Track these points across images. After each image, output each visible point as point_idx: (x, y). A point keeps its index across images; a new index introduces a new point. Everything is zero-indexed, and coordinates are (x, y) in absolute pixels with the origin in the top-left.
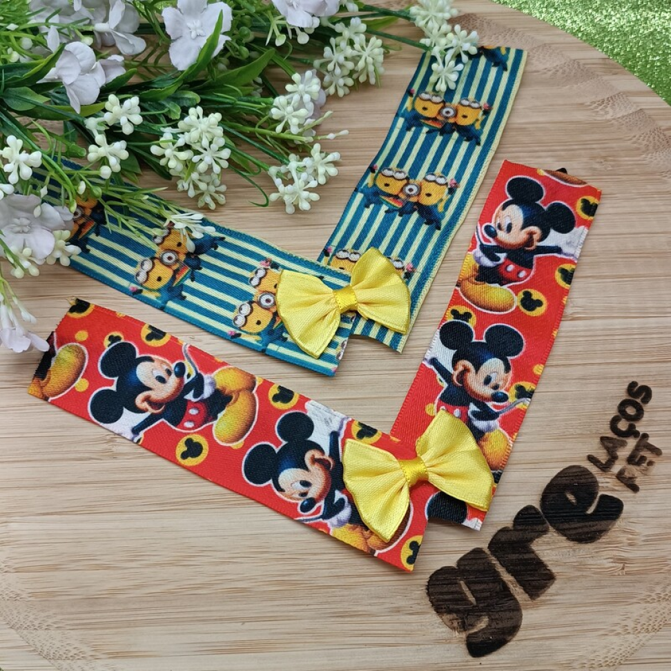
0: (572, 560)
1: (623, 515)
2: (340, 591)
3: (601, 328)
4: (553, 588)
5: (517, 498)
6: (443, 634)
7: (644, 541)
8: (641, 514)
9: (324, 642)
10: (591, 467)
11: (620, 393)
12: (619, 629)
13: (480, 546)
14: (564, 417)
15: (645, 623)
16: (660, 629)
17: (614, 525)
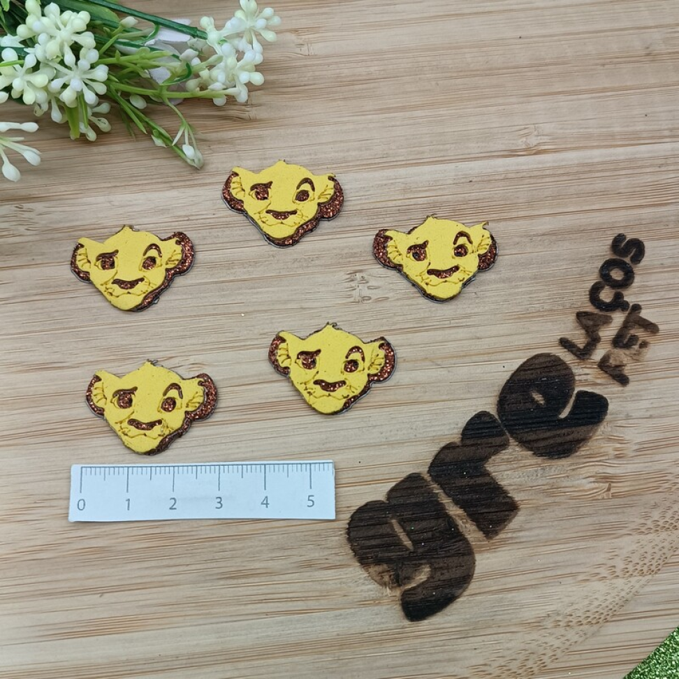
0: (541, 484)
1: (608, 417)
2: (230, 544)
3: (576, 162)
4: (517, 521)
5: (467, 402)
6: (372, 593)
7: (636, 450)
8: (634, 415)
10: (564, 354)
11: (601, 250)
12: (604, 572)
13: (417, 471)
14: (528, 289)
15: (638, 561)
16: (659, 570)
17: (596, 431)
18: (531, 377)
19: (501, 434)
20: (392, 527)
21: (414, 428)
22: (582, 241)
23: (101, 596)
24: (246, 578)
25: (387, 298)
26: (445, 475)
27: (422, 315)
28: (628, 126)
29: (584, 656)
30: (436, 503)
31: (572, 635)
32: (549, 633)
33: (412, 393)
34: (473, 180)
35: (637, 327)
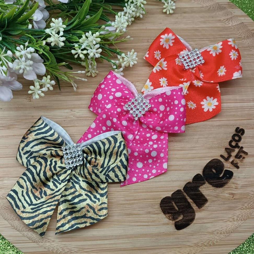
0: (214, 194)
1: (233, 177)
2: (128, 206)
3: (226, 106)
4: (207, 204)
5: (194, 171)
7: (241, 187)
8: (240, 177)
9: (122, 225)
10: (221, 159)
11: (233, 131)
12: (231, 220)
13: (180, 189)
14: (212, 141)
15: (241, 217)
16: (247, 219)
17: (230, 181)
18: (212, 165)
19: (204, 180)
20: (173, 204)
21: (179, 177)
22: (227, 128)
24: (133, 215)
25: (173, 141)
27: (182, 146)
28: (241, 97)
29: (225, 242)
31: (222, 236)
32: (216, 235)
35: (242, 153)
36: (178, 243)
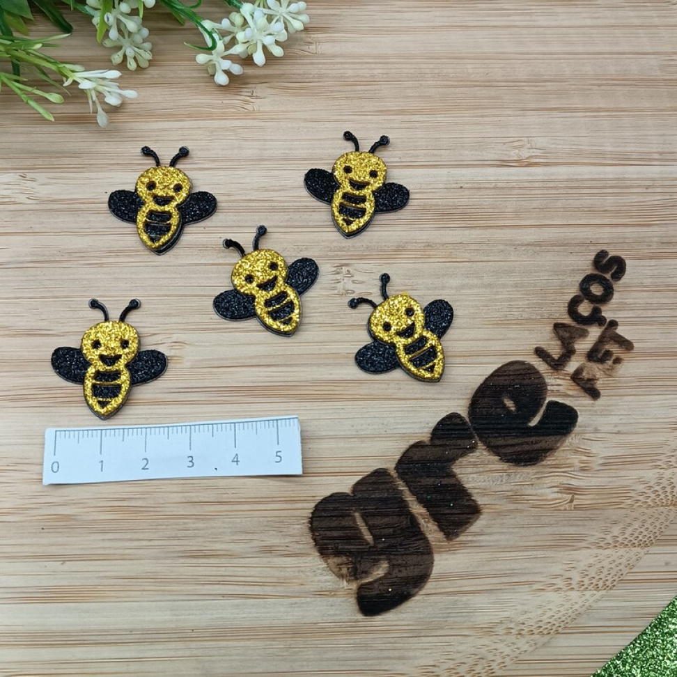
0: (504, 490)
1: (577, 429)
2: (194, 523)
3: (566, 177)
4: (478, 525)
5: (439, 403)
6: (329, 584)
7: (602, 465)
8: (601, 429)
9: (171, 591)
10: (538, 363)
11: (584, 265)
12: (560, 583)
13: (383, 467)
14: (509, 296)
15: (594, 576)
16: (614, 586)
17: (564, 441)
18: (505, 383)
19: (471, 437)
20: (354, 520)
21: (385, 422)
22: (565, 254)
23: (62, 564)
24: (208, 558)
25: (371, 294)
26: (412, 472)
28: (618, 146)
29: (532, 666)
30: (400, 499)
31: (523, 644)
32: (500, 640)
33: (386, 389)
34: (464, 187)
35: (612, 342)
36: (363, 662)
